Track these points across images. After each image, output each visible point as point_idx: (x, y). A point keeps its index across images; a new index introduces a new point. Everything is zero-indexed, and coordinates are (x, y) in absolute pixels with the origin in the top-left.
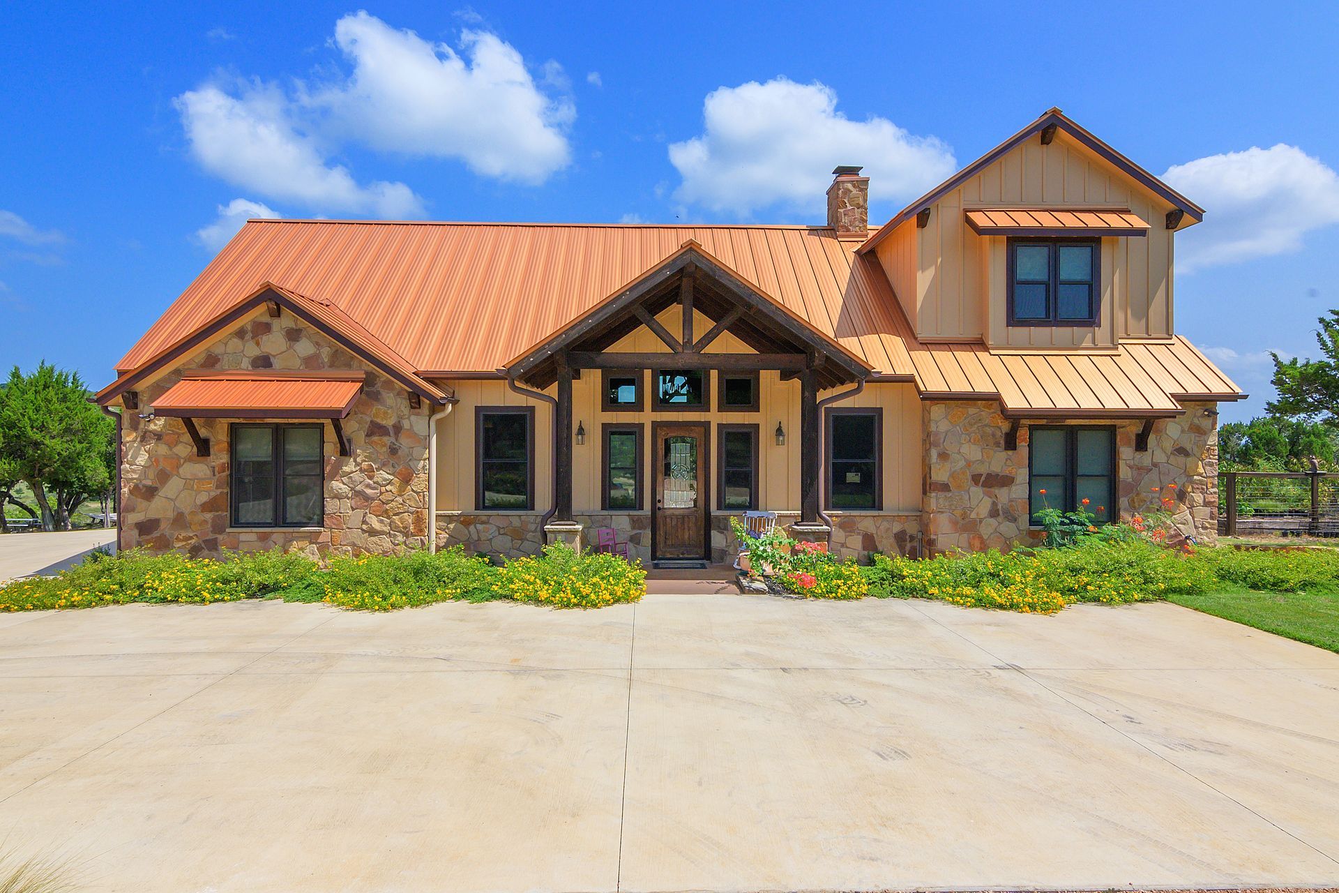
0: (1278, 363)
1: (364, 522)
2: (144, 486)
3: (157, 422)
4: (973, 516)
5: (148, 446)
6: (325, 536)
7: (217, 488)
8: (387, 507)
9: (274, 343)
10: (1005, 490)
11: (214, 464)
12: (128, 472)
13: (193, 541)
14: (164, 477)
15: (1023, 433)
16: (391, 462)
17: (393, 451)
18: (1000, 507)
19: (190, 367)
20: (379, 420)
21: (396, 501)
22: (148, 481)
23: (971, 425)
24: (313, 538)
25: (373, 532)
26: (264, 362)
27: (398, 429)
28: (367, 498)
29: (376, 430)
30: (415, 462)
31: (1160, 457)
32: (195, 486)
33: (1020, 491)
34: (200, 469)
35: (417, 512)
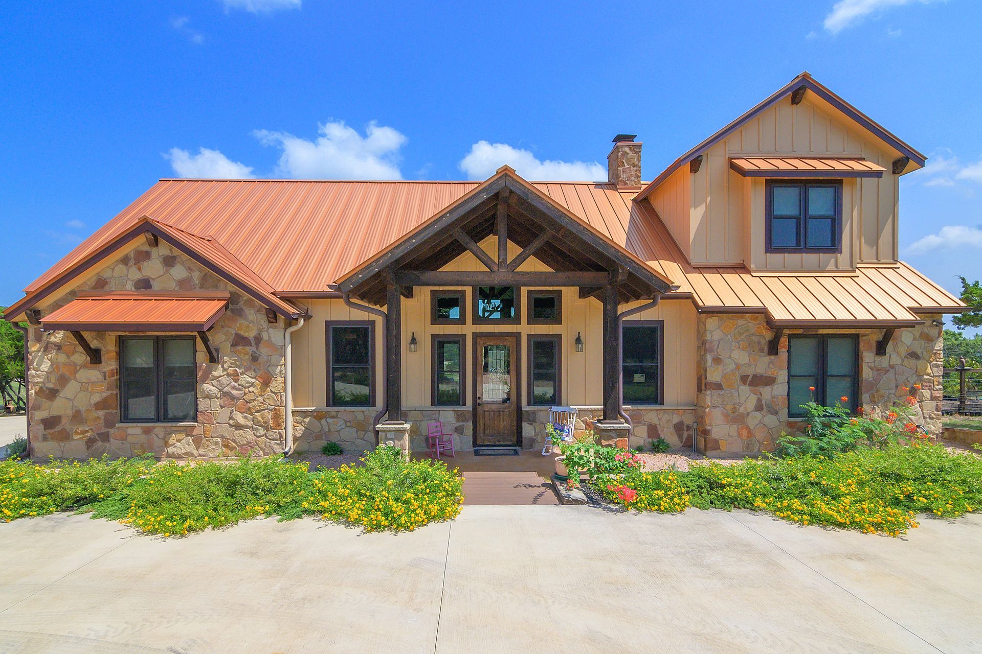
1: (231, 418)
2: (48, 388)
3: (56, 335)
4: (741, 410)
5: (50, 355)
6: (199, 430)
7: (107, 390)
8: (250, 405)
9: (153, 268)
10: (768, 389)
11: (104, 370)
12: (34, 377)
13: (89, 434)
14: (63, 381)
15: (784, 342)
16: (253, 367)
18: (764, 403)
19: (82, 288)
20: (242, 333)
21: (258, 400)
22: (50, 384)
23: (741, 334)
24: (188, 431)
25: (238, 427)
26: (145, 285)
27: (258, 340)
28: (233, 398)
29: (240, 340)
30: (273, 368)
31: (896, 360)
32: (90, 389)
33: (780, 389)
34: (93, 374)
35: (276, 409)
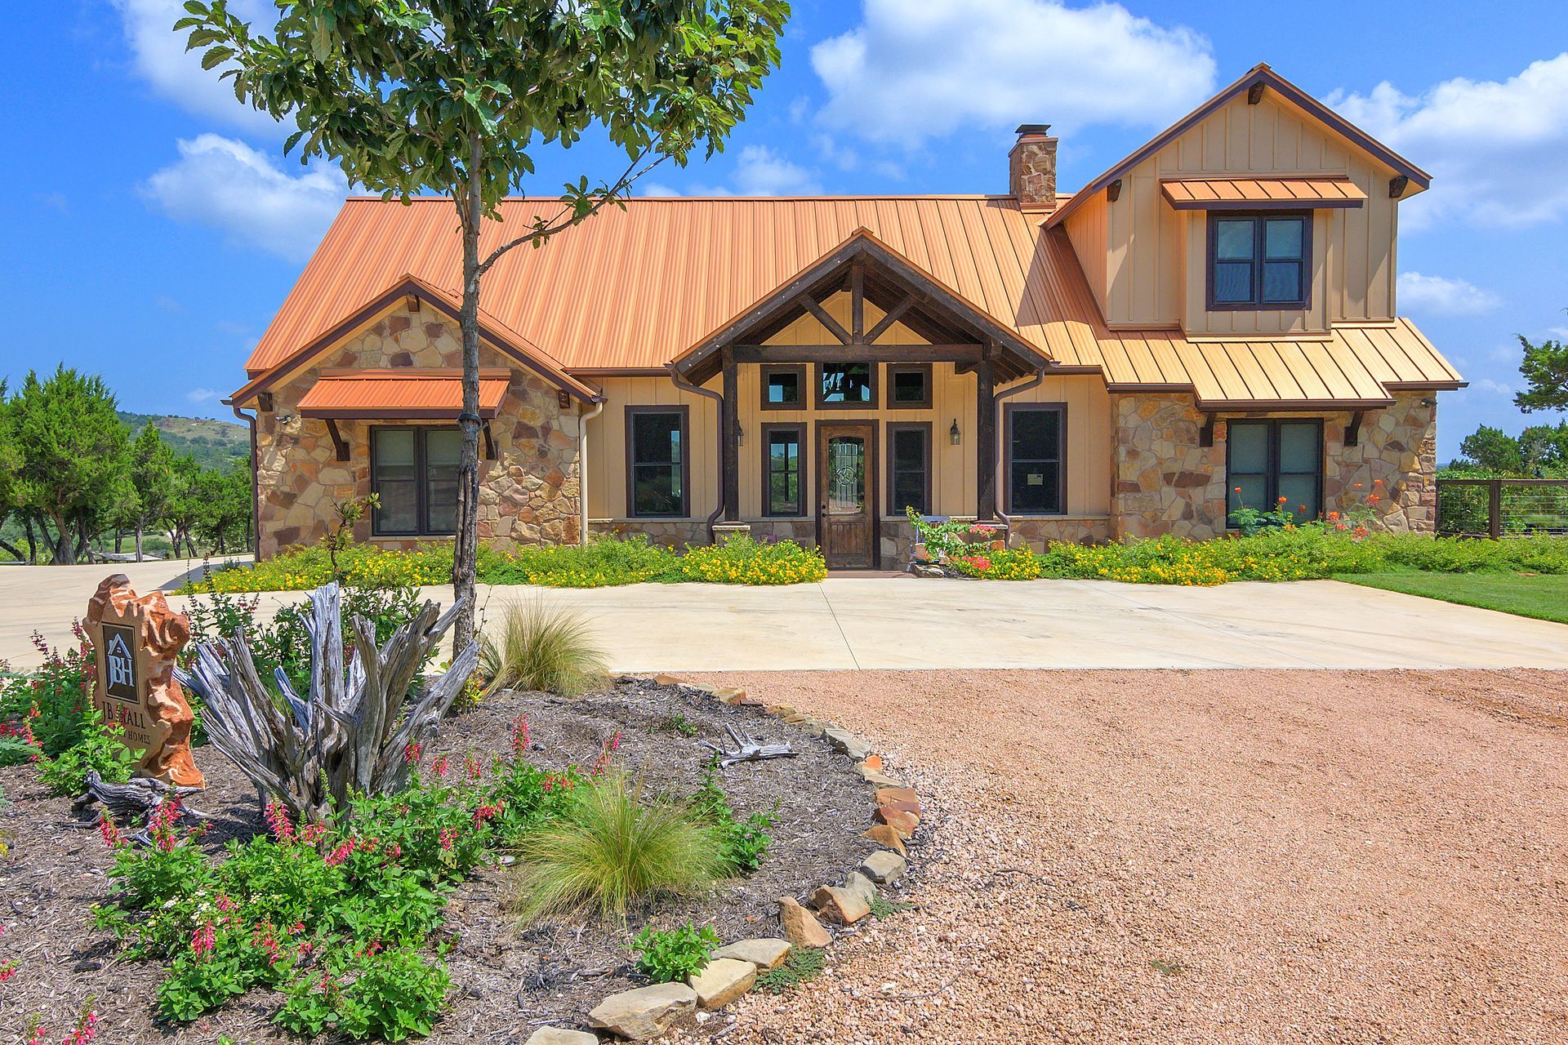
0: (1527, 348)
1: (513, 529)
2: (282, 492)
3: (293, 424)
4: (1165, 518)
5: (285, 451)
7: (358, 494)
8: (537, 513)
9: (414, 339)
10: (1200, 490)
11: (354, 469)
12: (265, 478)
14: (302, 483)
15: (1220, 429)
16: (540, 465)
17: (542, 454)
18: (1194, 508)
19: (326, 365)
20: (526, 421)
21: (547, 507)
22: (285, 487)
23: (1163, 419)
25: (523, 540)
26: (403, 360)
27: (546, 430)
28: (516, 504)
29: (523, 431)
30: (566, 465)
31: (1371, 452)
32: (335, 493)
33: (1216, 491)
34: (340, 474)
35: (569, 518)
